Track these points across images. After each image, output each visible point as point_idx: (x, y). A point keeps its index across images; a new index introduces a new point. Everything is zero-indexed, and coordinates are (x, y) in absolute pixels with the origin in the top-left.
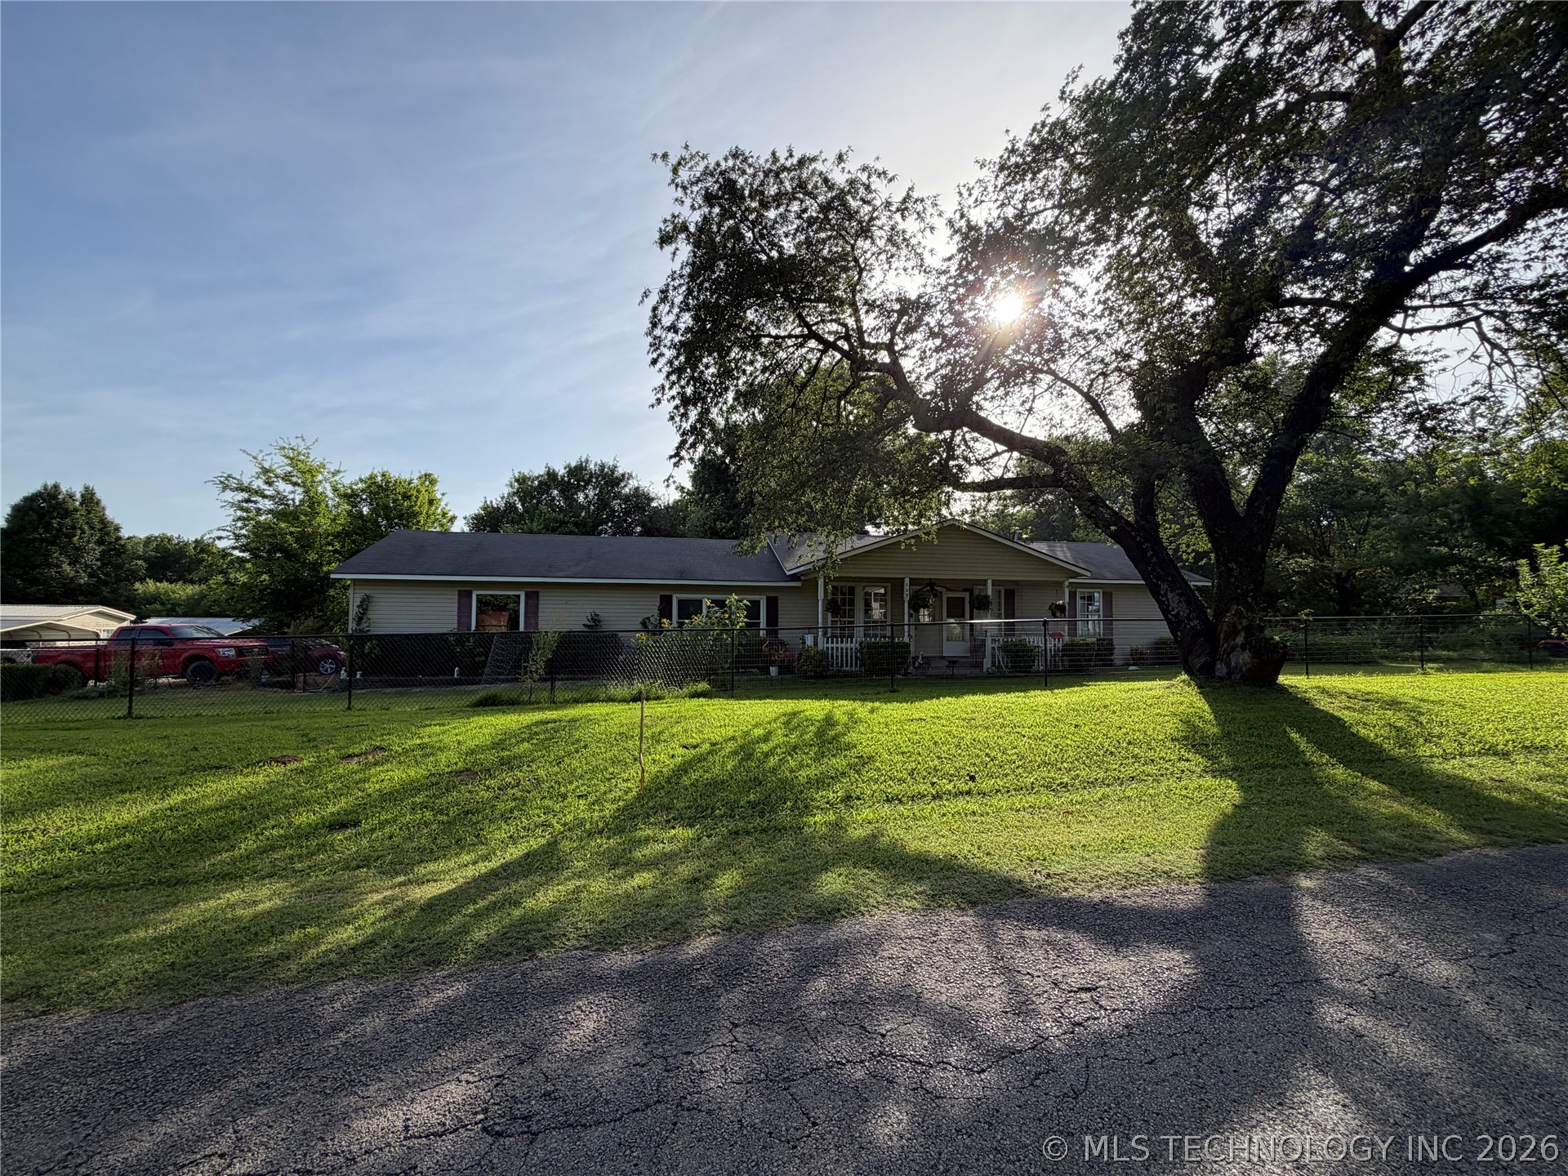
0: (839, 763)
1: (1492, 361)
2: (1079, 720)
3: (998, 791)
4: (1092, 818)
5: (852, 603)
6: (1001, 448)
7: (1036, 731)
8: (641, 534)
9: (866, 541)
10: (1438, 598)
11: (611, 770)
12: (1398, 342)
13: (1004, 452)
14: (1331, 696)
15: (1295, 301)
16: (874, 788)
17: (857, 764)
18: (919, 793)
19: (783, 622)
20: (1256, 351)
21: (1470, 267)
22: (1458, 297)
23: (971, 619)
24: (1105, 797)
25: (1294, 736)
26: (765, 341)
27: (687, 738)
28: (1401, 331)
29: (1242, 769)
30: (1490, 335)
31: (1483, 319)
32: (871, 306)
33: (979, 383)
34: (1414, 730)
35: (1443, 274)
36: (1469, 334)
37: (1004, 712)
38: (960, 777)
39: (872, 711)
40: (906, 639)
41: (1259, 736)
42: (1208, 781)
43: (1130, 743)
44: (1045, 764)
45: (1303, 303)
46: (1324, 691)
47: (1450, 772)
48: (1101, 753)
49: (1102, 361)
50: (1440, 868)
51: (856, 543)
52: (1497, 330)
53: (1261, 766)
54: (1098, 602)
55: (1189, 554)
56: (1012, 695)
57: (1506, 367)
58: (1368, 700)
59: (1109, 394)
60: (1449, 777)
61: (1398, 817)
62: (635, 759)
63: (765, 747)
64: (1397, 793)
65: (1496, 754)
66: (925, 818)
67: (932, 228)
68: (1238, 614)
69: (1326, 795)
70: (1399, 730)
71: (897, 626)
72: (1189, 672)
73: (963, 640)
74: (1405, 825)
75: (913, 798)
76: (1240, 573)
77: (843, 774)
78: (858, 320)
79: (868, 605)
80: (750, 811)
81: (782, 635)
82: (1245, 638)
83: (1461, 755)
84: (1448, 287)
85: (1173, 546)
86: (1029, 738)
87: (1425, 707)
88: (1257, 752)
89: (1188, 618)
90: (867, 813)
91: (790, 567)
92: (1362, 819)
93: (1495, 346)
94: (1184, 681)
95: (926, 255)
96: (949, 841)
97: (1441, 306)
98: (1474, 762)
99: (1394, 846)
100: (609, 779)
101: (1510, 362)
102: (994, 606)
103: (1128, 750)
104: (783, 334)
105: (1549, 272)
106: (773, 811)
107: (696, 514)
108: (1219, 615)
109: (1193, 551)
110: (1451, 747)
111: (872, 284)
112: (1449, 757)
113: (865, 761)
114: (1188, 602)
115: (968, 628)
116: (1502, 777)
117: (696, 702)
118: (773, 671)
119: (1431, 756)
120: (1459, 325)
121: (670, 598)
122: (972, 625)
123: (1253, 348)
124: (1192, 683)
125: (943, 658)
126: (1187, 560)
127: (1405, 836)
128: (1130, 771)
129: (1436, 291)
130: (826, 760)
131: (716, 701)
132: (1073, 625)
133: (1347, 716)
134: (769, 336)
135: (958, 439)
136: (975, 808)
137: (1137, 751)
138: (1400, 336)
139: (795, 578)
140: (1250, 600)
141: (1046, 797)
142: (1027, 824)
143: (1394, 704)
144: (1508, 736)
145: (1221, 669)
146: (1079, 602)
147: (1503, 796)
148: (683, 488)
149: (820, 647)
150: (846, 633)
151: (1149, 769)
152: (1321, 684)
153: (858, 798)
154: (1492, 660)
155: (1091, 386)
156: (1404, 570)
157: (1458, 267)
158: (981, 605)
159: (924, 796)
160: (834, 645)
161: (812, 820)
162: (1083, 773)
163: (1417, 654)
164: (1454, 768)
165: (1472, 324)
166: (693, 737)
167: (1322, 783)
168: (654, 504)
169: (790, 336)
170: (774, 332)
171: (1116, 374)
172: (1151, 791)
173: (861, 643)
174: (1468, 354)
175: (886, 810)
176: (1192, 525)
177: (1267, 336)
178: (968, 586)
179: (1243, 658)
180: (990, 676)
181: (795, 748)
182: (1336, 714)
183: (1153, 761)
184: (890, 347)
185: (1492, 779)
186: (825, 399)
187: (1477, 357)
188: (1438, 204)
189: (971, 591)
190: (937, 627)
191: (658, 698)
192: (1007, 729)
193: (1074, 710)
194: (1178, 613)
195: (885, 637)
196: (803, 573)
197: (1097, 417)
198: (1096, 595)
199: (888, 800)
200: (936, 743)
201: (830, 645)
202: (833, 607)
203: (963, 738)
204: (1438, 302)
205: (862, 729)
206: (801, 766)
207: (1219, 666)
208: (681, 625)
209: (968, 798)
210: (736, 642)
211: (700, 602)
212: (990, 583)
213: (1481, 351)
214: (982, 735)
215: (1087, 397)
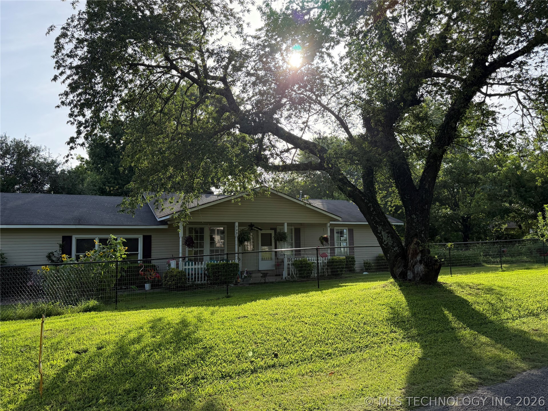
0: (189, 353)
1: (523, 114)
2: (337, 311)
3: (291, 363)
4: (345, 375)
5: (202, 238)
6: (290, 146)
7: (313, 320)
8: (49, 192)
9: (211, 198)
10: (506, 229)
11: (16, 377)
12: (484, 101)
13: (292, 148)
14: (462, 287)
15: (439, 75)
16: (214, 369)
17: (202, 353)
18: (243, 370)
19: (154, 254)
20: (422, 99)
21: (513, 67)
22: (509, 81)
23: (276, 248)
24: (352, 360)
25: (446, 312)
26: (141, 68)
27: (79, 345)
28: (486, 95)
29: (422, 335)
30: (522, 101)
31: (519, 92)
32: (211, 53)
33: (279, 106)
34: (499, 305)
35: (502, 69)
36: (513, 99)
37: (295, 308)
38: (268, 356)
39: (212, 314)
40: (237, 261)
41: (430, 314)
42: (405, 345)
43: (365, 324)
44: (318, 341)
45: (443, 76)
46: (459, 285)
47: (516, 327)
48: (349, 331)
49: (345, 97)
50: (513, 385)
51: (204, 200)
52: (525, 99)
53: (431, 332)
54: (346, 235)
55: (392, 207)
56: (300, 295)
57: (529, 117)
58: (479, 289)
59: (350, 116)
60: (515, 330)
61: (495, 357)
62: (36, 366)
63: (138, 347)
64: (493, 342)
65: (534, 315)
66: (246, 387)
67: (248, 11)
68: (417, 243)
69: (462, 347)
70: (493, 305)
71: (231, 254)
72: (394, 277)
73: (271, 259)
74: (498, 361)
75: (239, 374)
76: (418, 221)
77: (193, 361)
78: (203, 60)
79: (212, 239)
80: (125, 398)
81: (154, 262)
82: (421, 257)
83: (520, 317)
84: (504, 75)
85: (384, 203)
86: (310, 325)
87: (504, 290)
88: (429, 324)
89: (392, 246)
90: (209, 389)
91: (160, 216)
92: (479, 360)
93: (524, 106)
94: (391, 283)
95: (245, 26)
96: (261, 403)
97: (502, 84)
98: (525, 321)
99: (494, 375)
100: (13, 385)
101: (530, 114)
102: (289, 239)
103: (364, 328)
104: (154, 64)
105: (543, 73)
106: (142, 395)
107: (91, 177)
108: (408, 243)
109: (394, 206)
110: (515, 313)
111: (211, 39)
112: (515, 319)
113: (208, 350)
114: (392, 238)
115: (274, 253)
116: (537, 328)
117: (88, 315)
118: (147, 286)
119: (507, 319)
120: (509, 94)
121: (70, 238)
122: (276, 252)
123: (420, 97)
124: (396, 284)
125: (259, 271)
126: (391, 210)
127: (498, 368)
128: (365, 342)
129: (499, 77)
130: (181, 353)
131: (103, 314)
132: (332, 250)
133: (470, 299)
134: (143, 64)
135: (266, 140)
136: (277, 376)
137: (369, 328)
138: (485, 98)
139: (163, 222)
140: (423, 235)
141: (319, 364)
142: (308, 384)
143: (490, 290)
144: (538, 305)
145: (410, 275)
146: (336, 235)
147: (537, 339)
148: (83, 158)
149: (181, 269)
150: (197, 259)
151: (376, 339)
152: (457, 281)
153: (203, 378)
154: (530, 262)
155: (340, 111)
156: (491, 215)
157: (507, 66)
158: (281, 238)
159: (246, 371)
160: (190, 267)
161: (170, 398)
162: (340, 346)
163: (498, 260)
164: (517, 325)
165: (514, 95)
166: (84, 344)
167: (460, 340)
168: (59, 170)
169: (158, 66)
170: (147, 63)
171: (353, 105)
172: (377, 354)
173: (208, 265)
174: (513, 109)
175: (222, 385)
176: (393, 192)
177: (427, 92)
178: (274, 227)
179: (420, 268)
180: (287, 281)
181: (160, 345)
182: (465, 298)
183: (377, 334)
184: (223, 79)
185: (533, 330)
186: (183, 109)
187: (517, 111)
188: (498, 34)
189: (275, 230)
190: (255, 254)
191: (58, 314)
192: (297, 320)
193: (334, 304)
194: (387, 243)
195: (223, 260)
196: (168, 220)
197: (343, 129)
198: (345, 231)
199: (223, 377)
200: (254, 333)
201: (187, 267)
202: (189, 242)
203: (270, 328)
204: (501, 82)
205: (207, 327)
206: (164, 358)
207: (409, 273)
208: (78, 258)
209: (273, 370)
210: (119, 269)
211: (92, 240)
212: (286, 225)
213: (519, 108)
214: (281, 325)
215: (337, 117)
